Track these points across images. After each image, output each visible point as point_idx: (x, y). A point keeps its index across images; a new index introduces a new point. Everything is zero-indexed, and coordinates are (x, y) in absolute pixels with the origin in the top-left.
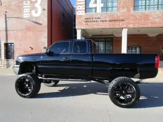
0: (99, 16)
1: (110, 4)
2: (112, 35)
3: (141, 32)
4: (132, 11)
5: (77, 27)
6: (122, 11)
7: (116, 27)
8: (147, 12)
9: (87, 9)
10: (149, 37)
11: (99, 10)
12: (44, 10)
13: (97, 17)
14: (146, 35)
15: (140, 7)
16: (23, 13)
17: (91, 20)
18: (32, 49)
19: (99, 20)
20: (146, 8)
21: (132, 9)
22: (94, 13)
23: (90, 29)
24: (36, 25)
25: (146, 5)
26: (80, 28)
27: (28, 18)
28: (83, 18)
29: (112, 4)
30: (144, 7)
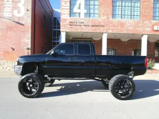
0: (82, 21)
1: (92, 11)
2: (91, 38)
3: (117, 37)
4: (111, 19)
5: (61, 30)
6: (103, 18)
7: (98, 31)
8: (123, 20)
9: (71, 13)
10: (121, 42)
11: (82, 16)
12: (28, 10)
13: (80, 21)
14: (119, 40)
15: (117, 16)
16: (4, 12)
17: (76, 24)
18: (14, 50)
19: (82, 24)
20: (122, 17)
21: (111, 16)
22: (78, 17)
23: (74, 33)
24: (18, 25)
25: (122, 15)
26: (65, 30)
27: (10, 17)
28: (68, 22)
29: (94, 11)
30: (120, 16)
